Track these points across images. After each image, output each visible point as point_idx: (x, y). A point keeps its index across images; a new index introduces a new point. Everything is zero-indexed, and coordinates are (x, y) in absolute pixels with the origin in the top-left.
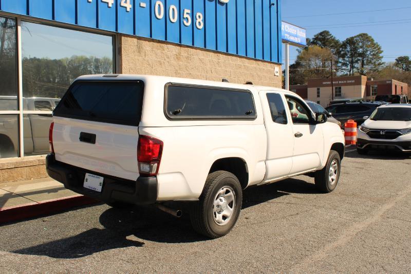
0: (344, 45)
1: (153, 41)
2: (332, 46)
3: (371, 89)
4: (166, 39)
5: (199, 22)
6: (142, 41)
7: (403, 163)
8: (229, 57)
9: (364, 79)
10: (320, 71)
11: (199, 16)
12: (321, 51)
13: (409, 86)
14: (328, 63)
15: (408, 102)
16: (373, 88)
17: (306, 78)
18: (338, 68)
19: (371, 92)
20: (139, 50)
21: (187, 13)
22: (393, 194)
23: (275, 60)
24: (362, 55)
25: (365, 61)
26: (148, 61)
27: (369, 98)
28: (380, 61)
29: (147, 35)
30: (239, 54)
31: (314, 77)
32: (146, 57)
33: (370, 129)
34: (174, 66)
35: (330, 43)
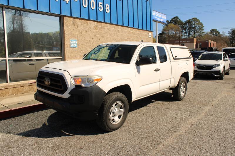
0: (186, 23)
1: (82, 19)
2: (179, 24)
3: (199, 45)
4: (89, 18)
5: (108, 9)
6: (76, 19)
7: (215, 82)
8: (125, 28)
9: (195, 40)
10: (174, 37)
11: (107, 6)
12: (174, 26)
13: (217, 43)
14: (177, 32)
15: (217, 51)
16: (199, 44)
17: (167, 40)
18: (182, 35)
19: (199, 46)
20: (74, 23)
21: (101, 4)
22: (210, 100)
23: (149, 29)
24: (194, 28)
25: (196, 31)
26: (79, 30)
27: (197, 49)
28: (203, 31)
29: (78, 16)
30: (130, 26)
31: (171, 39)
32: (78, 28)
33: (198, 65)
34: (94, 33)
35: (179, 22)
